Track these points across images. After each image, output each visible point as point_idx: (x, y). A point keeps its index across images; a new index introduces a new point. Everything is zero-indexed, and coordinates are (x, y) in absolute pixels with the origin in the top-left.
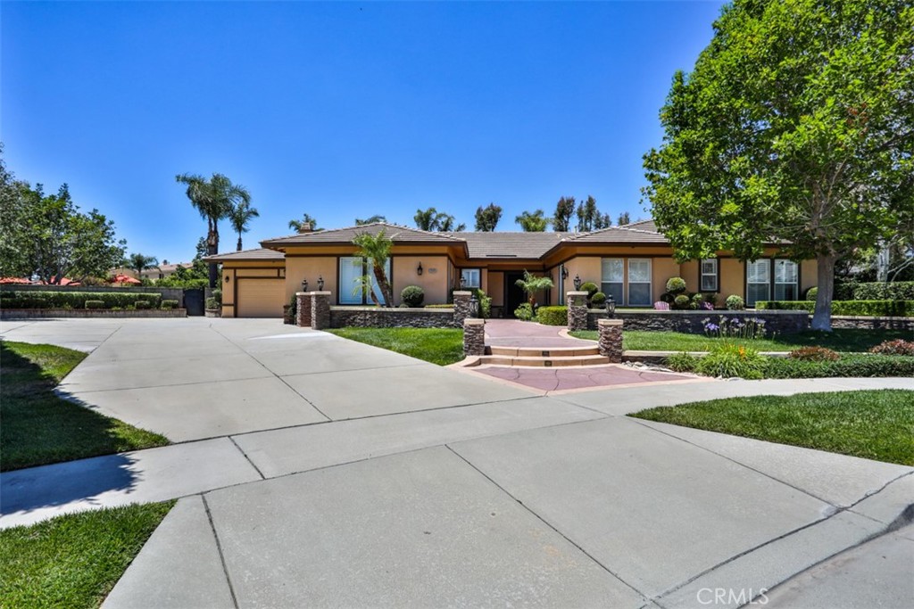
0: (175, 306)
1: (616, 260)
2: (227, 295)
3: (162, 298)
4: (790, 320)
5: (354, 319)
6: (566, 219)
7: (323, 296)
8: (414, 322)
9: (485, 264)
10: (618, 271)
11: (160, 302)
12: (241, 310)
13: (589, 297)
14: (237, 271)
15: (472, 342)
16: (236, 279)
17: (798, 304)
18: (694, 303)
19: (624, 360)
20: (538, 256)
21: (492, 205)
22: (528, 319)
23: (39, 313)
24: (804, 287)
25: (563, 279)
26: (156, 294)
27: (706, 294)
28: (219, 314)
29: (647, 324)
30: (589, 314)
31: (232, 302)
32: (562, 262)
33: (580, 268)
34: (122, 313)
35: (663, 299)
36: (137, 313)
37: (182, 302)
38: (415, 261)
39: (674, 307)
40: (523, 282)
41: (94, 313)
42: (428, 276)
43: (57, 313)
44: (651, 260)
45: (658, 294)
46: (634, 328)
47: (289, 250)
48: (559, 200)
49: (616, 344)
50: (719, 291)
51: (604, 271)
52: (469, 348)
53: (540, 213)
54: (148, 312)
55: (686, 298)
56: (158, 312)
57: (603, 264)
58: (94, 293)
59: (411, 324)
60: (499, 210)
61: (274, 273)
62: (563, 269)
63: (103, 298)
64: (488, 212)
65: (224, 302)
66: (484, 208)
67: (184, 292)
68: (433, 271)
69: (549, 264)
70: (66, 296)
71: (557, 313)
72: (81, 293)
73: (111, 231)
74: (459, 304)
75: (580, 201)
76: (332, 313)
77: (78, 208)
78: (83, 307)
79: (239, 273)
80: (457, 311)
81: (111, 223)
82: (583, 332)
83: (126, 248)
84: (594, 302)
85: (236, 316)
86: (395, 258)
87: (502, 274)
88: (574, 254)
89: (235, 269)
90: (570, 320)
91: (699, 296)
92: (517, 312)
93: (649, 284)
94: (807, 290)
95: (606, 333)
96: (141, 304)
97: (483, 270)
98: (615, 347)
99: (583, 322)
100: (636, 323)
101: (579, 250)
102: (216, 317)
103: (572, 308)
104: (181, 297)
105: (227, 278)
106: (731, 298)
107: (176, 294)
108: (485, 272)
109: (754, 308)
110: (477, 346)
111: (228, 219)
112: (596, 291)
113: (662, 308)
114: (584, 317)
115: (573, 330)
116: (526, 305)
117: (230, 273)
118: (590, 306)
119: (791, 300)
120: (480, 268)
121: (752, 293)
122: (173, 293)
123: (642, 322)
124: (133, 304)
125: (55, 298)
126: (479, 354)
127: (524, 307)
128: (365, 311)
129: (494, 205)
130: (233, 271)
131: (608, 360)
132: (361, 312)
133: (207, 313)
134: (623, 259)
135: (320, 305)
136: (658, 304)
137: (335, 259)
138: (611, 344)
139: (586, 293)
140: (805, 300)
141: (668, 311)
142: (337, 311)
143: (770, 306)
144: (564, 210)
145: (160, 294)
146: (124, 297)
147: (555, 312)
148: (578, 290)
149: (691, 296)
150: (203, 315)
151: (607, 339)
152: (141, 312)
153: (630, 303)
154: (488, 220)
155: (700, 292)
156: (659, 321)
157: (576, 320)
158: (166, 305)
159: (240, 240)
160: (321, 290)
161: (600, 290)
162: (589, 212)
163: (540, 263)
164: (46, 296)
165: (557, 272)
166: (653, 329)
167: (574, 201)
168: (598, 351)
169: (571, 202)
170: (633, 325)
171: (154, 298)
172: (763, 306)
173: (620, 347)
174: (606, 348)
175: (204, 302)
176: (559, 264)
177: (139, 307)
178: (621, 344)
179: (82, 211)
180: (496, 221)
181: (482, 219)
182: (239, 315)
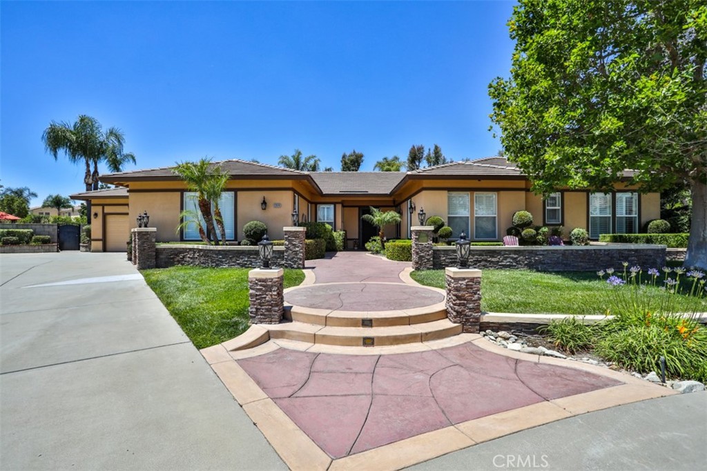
0: (45, 242)
1: (462, 193)
2: (96, 230)
3: (32, 234)
4: (651, 256)
5: (184, 257)
6: (417, 164)
7: (147, 233)
8: (240, 261)
9: (339, 200)
10: (464, 206)
11: (31, 238)
12: (110, 244)
13: (435, 231)
14: (106, 207)
15: (260, 304)
16: (105, 215)
17: (644, 237)
18: (540, 237)
19: (483, 327)
20: (388, 192)
21: (354, 152)
22: (377, 252)
24: (644, 220)
25: (411, 213)
26: (26, 230)
27: (551, 227)
28: (88, 249)
29: (498, 262)
30: (436, 252)
31: (101, 237)
32: (410, 197)
33: (427, 202)
35: (509, 233)
37: (56, 237)
38: (259, 195)
39: (522, 242)
40: (371, 216)
42: (272, 211)
44: (496, 193)
45: (504, 227)
46: (485, 266)
47: (133, 185)
48: (411, 147)
49: (471, 306)
50: (563, 224)
51: (450, 205)
52: (256, 313)
53: (396, 158)
54: (15, 247)
55: (533, 231)
56: (26, 247)
57: (449, 198)
59: (238, 264)
60: (362, 156)
62: (411, 204)
64: (352, 158)
65: (92, 237)
66: (348, 154)
67: (59, 227)
68: (278, 205)
69: (397, 200)
71: (403, 248)
74: (290, 241)
75: (428, 150)
76: (158, 252)
79: (107, 210)
80: (288, 249)
82: (428, 272)
84: (440, 236)
85: (105, 250)
86: (239, 193)
87: (357, 209)
88: (420, 188)
89: (103, 205)
90: (414, 257)
91: (545, 229)
92: (368, 245)
93: (495, 217)
94: (648, 223)
95: (457, 289)
96: (8, 240)
97: (337, 205)
98: (470, 309)
99: (428, 260)
100: (486, 261)
101: (426, 183)
102: (87, 251)
103: (416, 244)
104: (55, 233)
105: (96, 215)
106: (576, 231)
107: (51, 229)
108: (339, 207)
109: (597, 240)
110: (268, 310)
112: (442, 225)
113: (511, 243)
114: (428, 255)
115: (417, 269)
116: (377, 238)
117: (98, 210)
118: (435, 241)
119: (631, 233)
120: (335, 204)
121: (594, 225)
122: (47, 229)
123: (493, 259)
126: (270, 322)
127: (375, 240)
128: (193, 249)
129: (357, 152)
130: (101, 207)
131: (460, 329)
132: (190, 249)
133: (81, 248)
134: (469, 193)
135: (143, 243)
136: (507, 238)
137: (179, 193)
138: (464, 305)
139: (432, 228)
140: (647, 233)
141: (517, 246)
142: (164, 249)
143: (615, 240)
144: (415, 157)
145: (32, 230)
147: (401, 247)
148: (422, 224)
149: (537, 229)
150: (78, 249)
151: (458, 297)
152: (7, 248)
153: (476, 237)
154: (352, 163)
155: (545, 225)
156: (512, 258)
157: (421, 258)
158: (37, 240)
160: (146, 226)
161: (446, 224)
162: (437, 158)
163: (391, 199)
165: (405, 207)
166: (505, 267)
167: (423, 148)
168: (444, 314)
169: (421, 149)
170: (483, 263)
171: (23, 233)
172: (608, 239)
173: (477, 309)
174: (457, 312)
175: (79, 238)
176: (407, 199)
177: (6, 243)
178: (479, 305)
180: (359, 165)
181: (346, 163)
182: (108, 249)
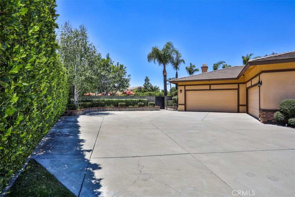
0: (154, 105)
2: (181, 100)
3: (148, 101)
11: (148, 103)
12: (188, 107)
14: (186, 87)
16: (185, 91)
23: (102, 109)
26: (145, 99)
31: (184, 103)
34: (133, 108)
36: (139, 109)
37: (156, 103)
41: (123, 109)
43: (108, 109)
54: (144, 108)
56: (147, 108)
58: (122, 99)
61: (207, 87)
63: (126, 101)
65: (179, 103)
67: (156, 98)
70: (111, 101)
72: (117, 99)
73: (125, 72)
77: (113, 62)
78: (118, 106)
81: (125, 68)
83: (130, 79)
85: (185, 110)
89: (185, 86)
96: (141, 104)
102: (174, 110)
104: (155, 101)
105: (181, 91)
107: (153, 99)
111: (170, 63)
117: (182, 88)
124: (137, 104)
125: (107, 102)
145: (147, 99)
146: (133, 101)
150: (164, 109)
152: (141, 108)
158: (150, 104)
159: (177, 73)
164: (104, 101)
171: (145, 101)
175: (164, 103)
177: (140, 106)
179: (115, 64)
182: (187, 110)
